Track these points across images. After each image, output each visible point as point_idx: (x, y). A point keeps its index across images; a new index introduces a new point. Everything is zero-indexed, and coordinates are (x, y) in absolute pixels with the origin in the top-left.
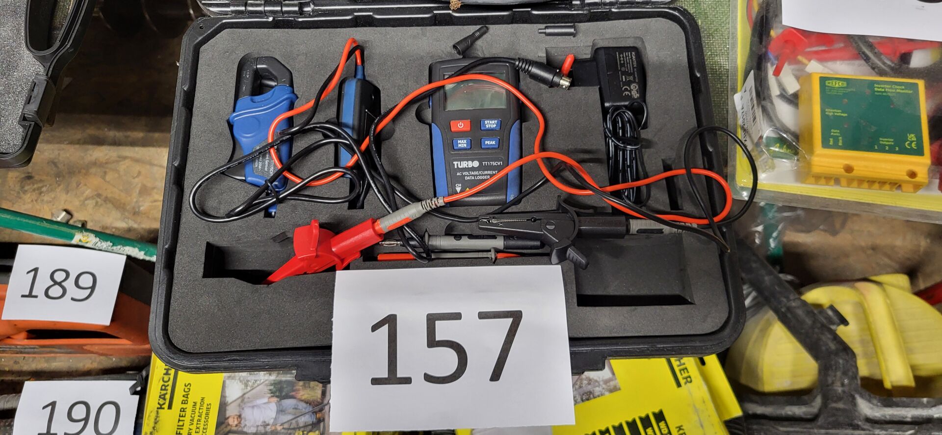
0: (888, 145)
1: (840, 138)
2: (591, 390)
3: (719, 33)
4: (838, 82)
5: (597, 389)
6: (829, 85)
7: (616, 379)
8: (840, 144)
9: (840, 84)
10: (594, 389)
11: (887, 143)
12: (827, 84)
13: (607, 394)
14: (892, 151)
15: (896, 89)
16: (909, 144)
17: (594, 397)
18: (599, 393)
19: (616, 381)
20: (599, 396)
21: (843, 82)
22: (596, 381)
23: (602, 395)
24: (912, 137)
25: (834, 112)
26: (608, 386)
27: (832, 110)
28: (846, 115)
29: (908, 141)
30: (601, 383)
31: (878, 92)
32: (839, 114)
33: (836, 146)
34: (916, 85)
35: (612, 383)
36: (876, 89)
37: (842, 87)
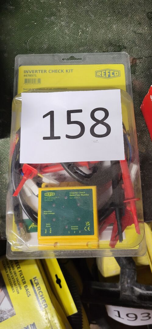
0: (75, 230)
1: (51, 228)
2: (2, 316)
3: (6, 160)
4: (51, 193)
5: (5, 315)
6: (46, 195)
7: (14, 309)
8: (50, 233)
9: (52, 194)
10: (4, 316)
11: (75, 229)
12: (45, 195)
13: (9, 317)
14: (77, 234)
15: (80, 194)
16: (86, 229)
17: (4, 320)
18: (6, 318)
19: (14, 310)
20: (6, 319)
21: (53, 193)
22: (5, 311)
23: (7, 318)
24: (88, 223)
25: (48, 212)
26: (10, 314)
27: (47, 212)
28: (54, 213)
29: (86, 226)
30: (7, 312)
31: (71, 197)
32: (51, 213)
33: (48, 235)
34: (91, 190)
35: (12, 312)
36: (70, 195)
37: (53, 196)
